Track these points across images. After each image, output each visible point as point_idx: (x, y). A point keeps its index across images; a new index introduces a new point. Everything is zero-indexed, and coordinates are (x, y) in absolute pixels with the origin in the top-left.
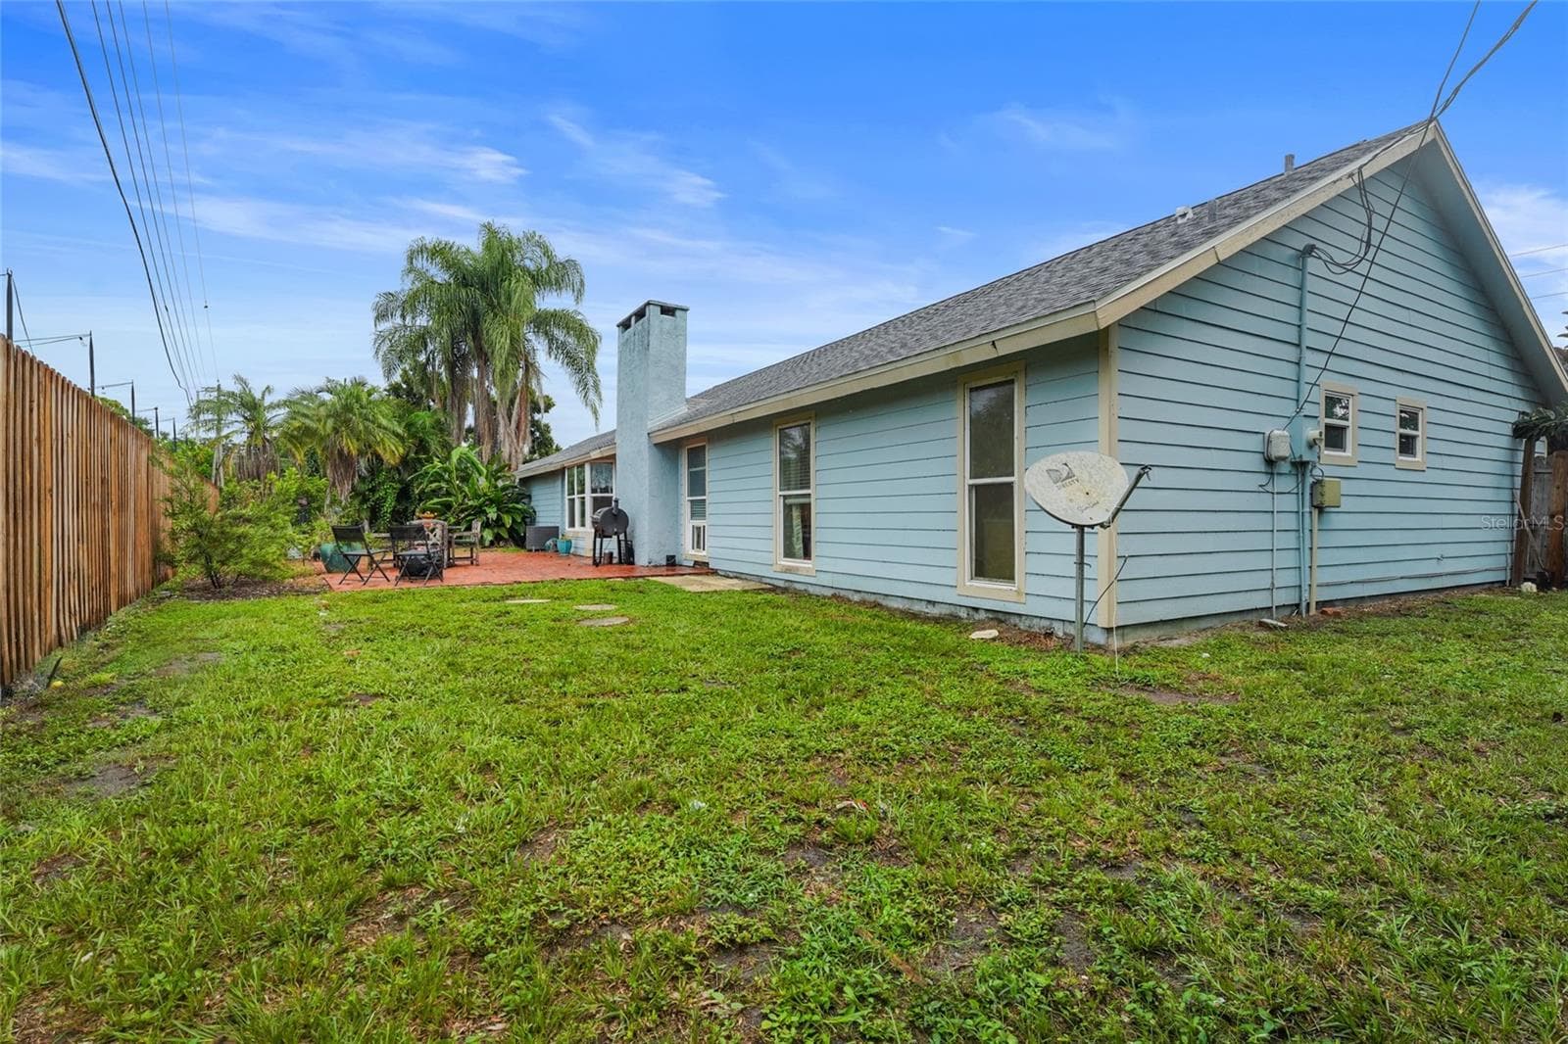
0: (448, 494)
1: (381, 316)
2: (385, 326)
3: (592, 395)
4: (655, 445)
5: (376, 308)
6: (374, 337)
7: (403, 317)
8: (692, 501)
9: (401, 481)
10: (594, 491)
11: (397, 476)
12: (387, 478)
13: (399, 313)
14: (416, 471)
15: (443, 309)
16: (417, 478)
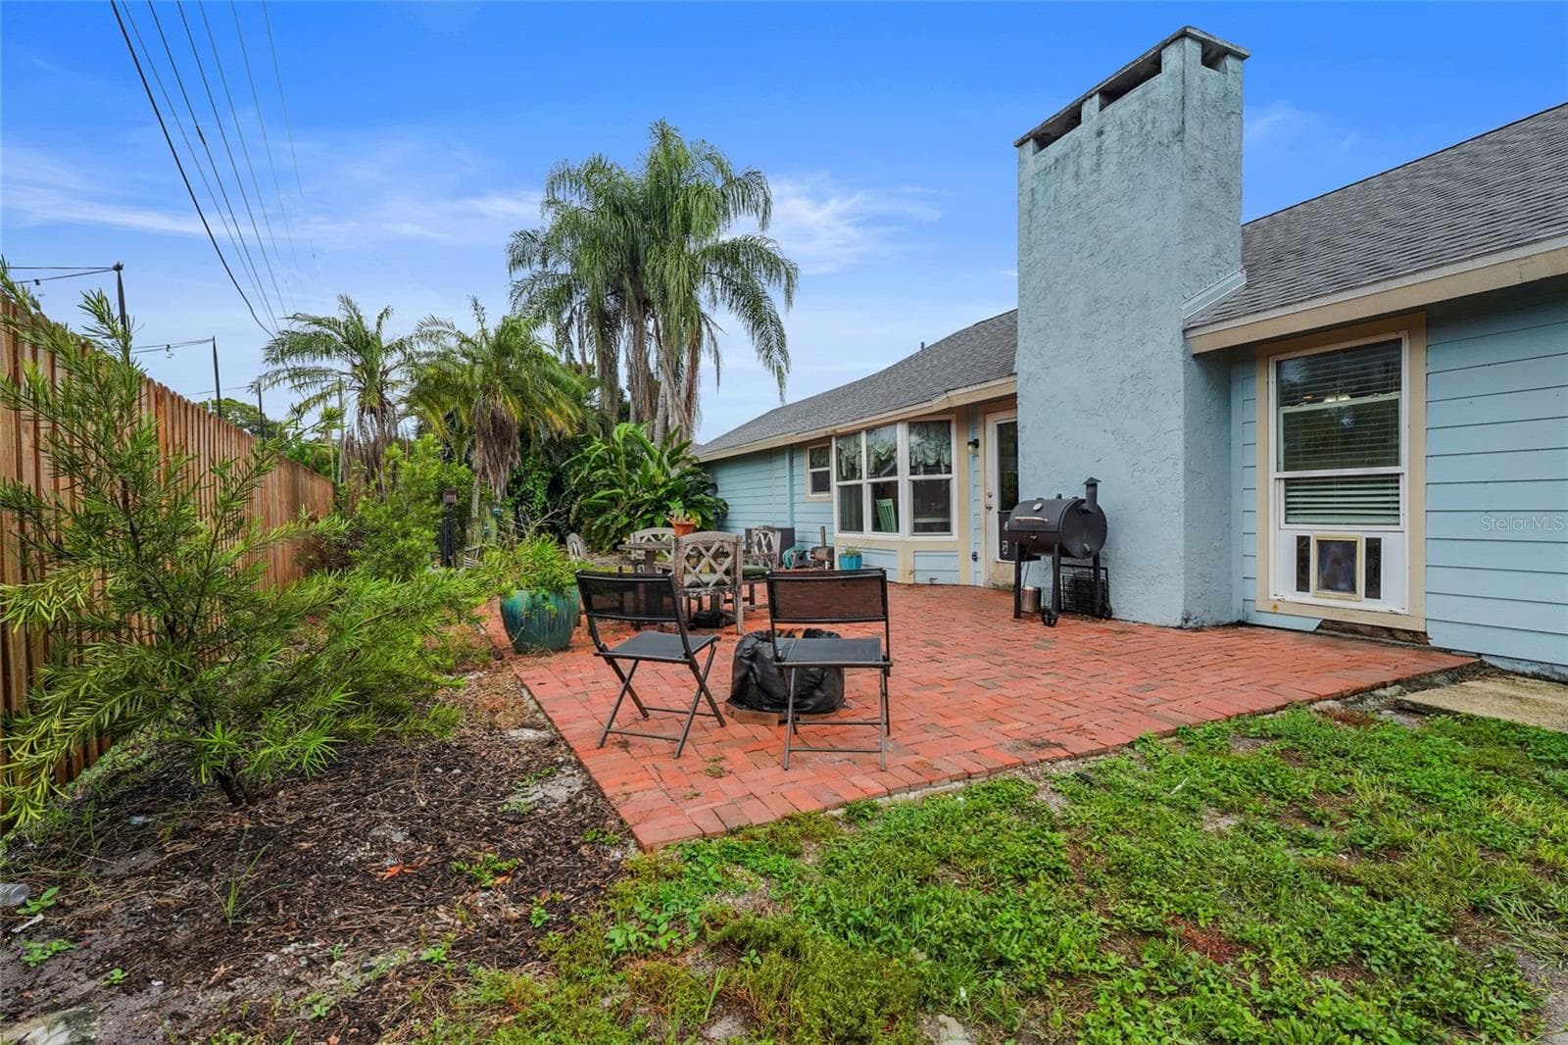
0: (612, 485)
1: (518, 262)
2: (523, 273)
3: (776, 355)
4: (1196, 356)
5: (512, 250)
6: (511, 288)
7: (544, 261)
8: (1288, 482)
9: (553, 469)
10: (914, 470)
11: (547, 463)
12: (535, 465)
13: (538, 258)
14: (569, 456)
15: (595, 241)
16: (571, 466)
